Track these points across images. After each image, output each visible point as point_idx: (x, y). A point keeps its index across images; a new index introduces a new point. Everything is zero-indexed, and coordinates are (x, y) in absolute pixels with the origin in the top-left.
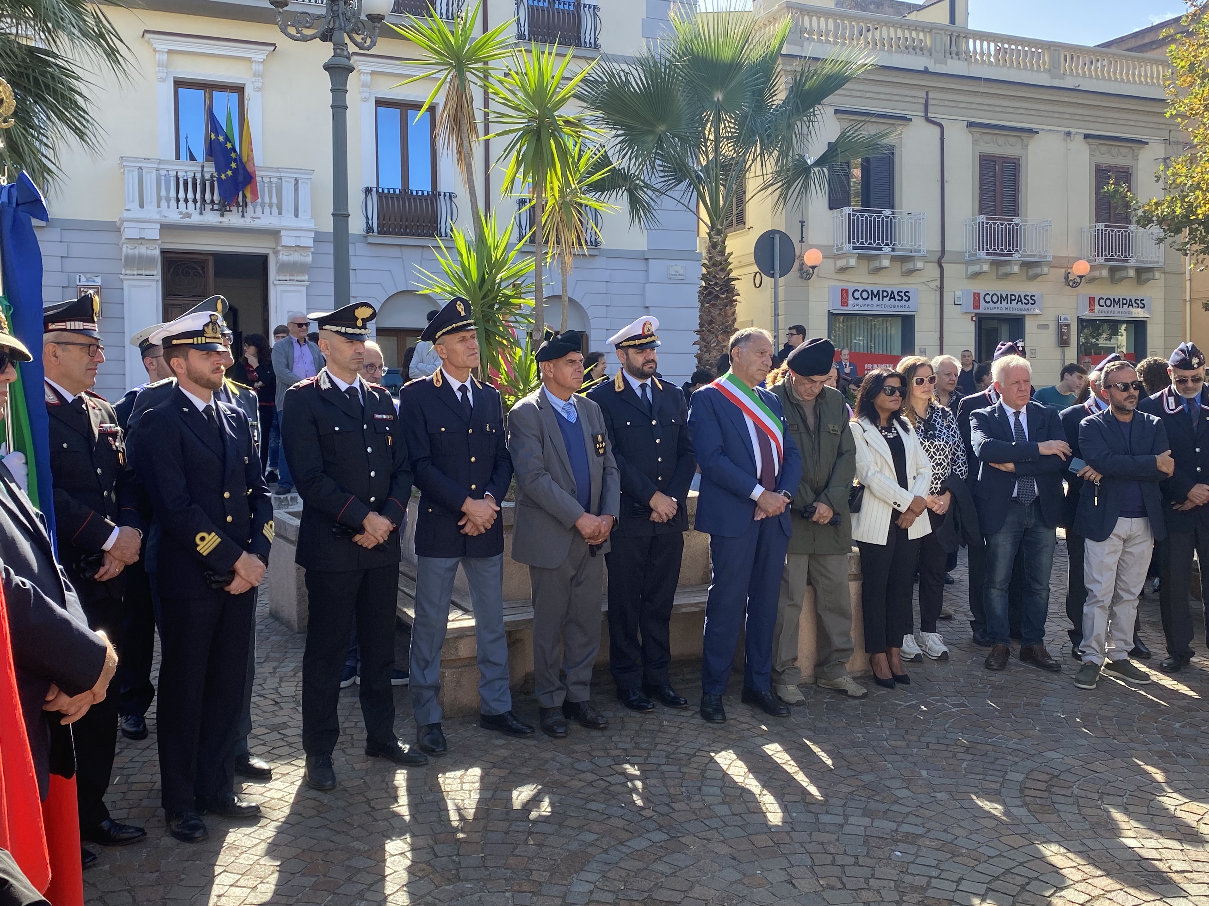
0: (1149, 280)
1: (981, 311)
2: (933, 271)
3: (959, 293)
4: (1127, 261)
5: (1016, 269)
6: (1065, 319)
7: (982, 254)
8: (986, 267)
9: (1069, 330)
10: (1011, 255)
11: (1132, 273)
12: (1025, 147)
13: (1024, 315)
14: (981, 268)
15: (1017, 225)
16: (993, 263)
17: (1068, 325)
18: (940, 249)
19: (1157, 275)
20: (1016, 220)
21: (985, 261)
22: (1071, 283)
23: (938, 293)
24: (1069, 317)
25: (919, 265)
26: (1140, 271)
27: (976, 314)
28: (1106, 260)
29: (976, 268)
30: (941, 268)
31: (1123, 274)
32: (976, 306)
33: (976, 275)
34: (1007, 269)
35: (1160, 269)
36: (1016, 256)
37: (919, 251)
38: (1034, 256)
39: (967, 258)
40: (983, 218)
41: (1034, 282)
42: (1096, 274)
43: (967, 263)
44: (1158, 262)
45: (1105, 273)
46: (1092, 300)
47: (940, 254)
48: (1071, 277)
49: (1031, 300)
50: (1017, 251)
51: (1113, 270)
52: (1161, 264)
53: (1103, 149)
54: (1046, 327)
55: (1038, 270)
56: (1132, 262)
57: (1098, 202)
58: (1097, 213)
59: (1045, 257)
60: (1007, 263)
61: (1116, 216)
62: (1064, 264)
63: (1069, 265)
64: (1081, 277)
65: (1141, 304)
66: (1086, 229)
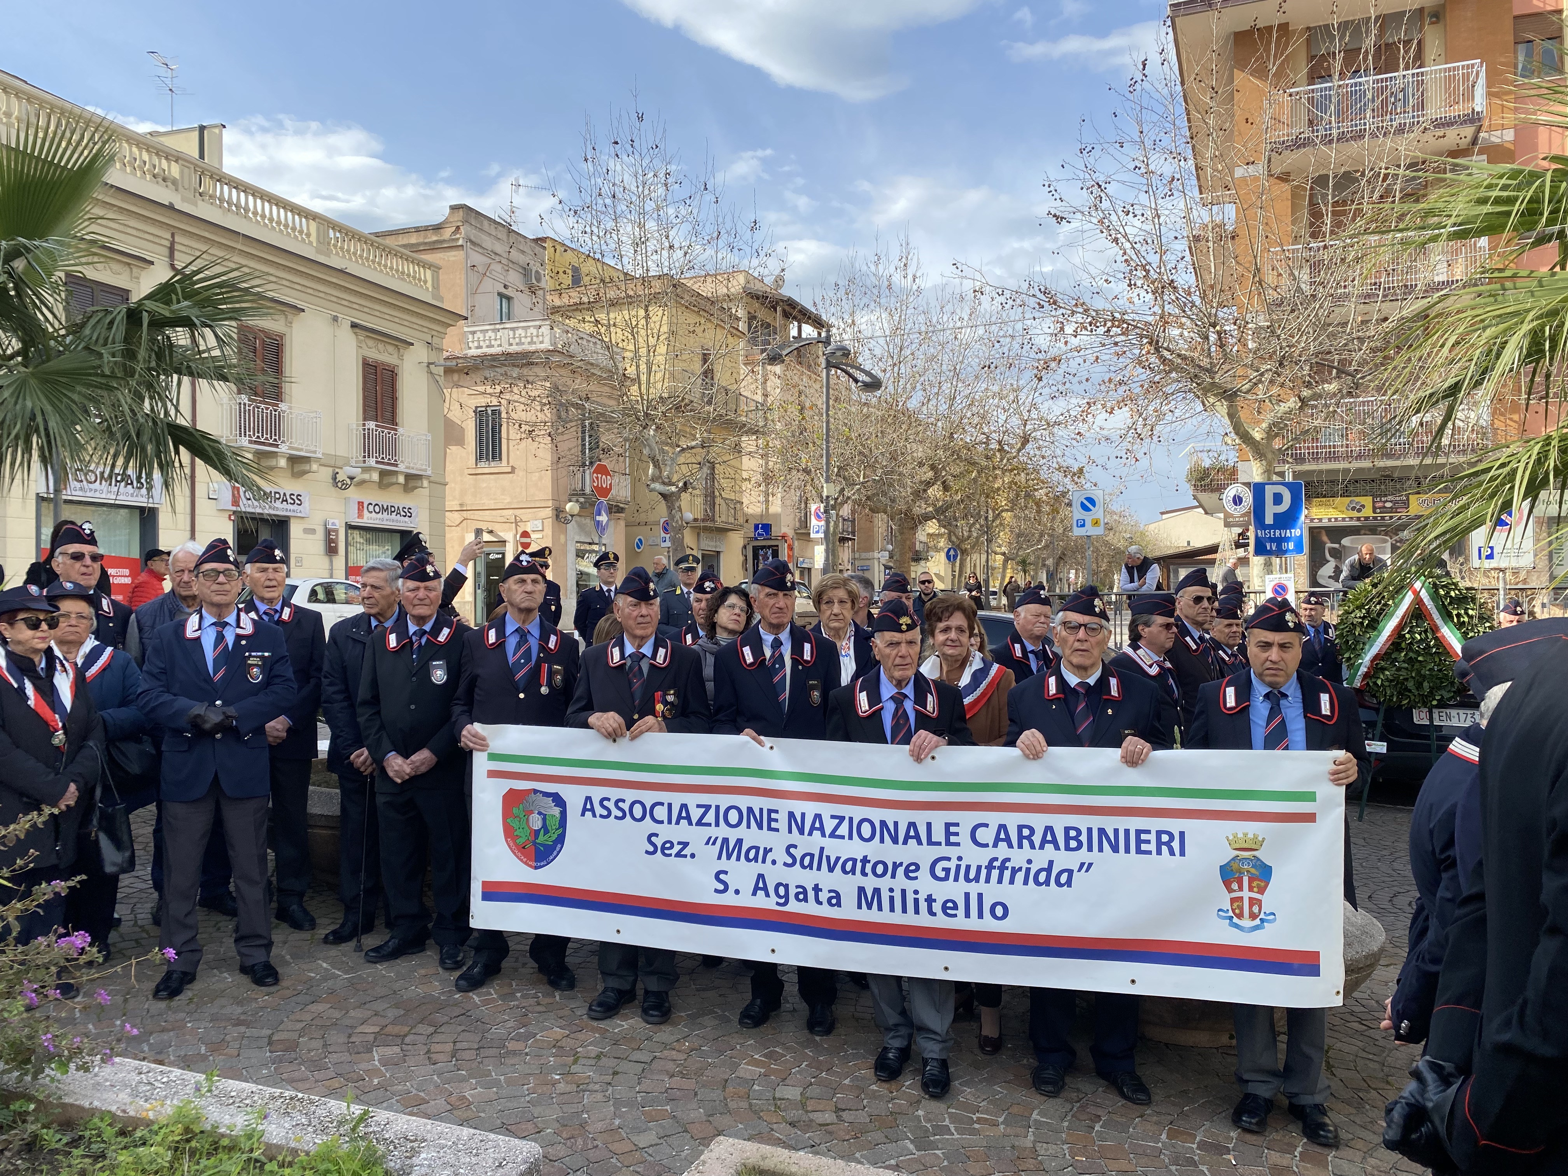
0: (416, 488)
1: (241, 508)
3: (214, 486)
4: (396, 465)
5: (283, 462)
6: (333, 524)
7: (243, 441)
9: (337, 535)
10: (276, 446)
11: (401, 479)
12: (289, 324)
13: (288, 517)
15: (284, 412)
16: (258, 453)
17: (336, 531)
19: (425, 483)
20: (282, 406)
21: (247, 450)
22: (340, 485)
23: (188, 483)
24: (337, 522)
26: (409, 477)
27: (234, 512)
28: (377, 462)
31: (393, 479)
32: (235, 502)
34: (272, 463)
35: (428, 477)
36: (282, 448)
38: (303, 450)
40: (243, 398)
41: (300, 480)
42: (366, 476)
44: (425, 470)
45: (375, 477)
46: (360, 504)
48: (340, 478)
49: (297, 499)
50: (283, 442)
51: (383, 474)
52: (429, 473)
53: (371, 343)
54: (313, 531)
55: (306, 467)
56: (402, 467)
57: (365, 398)
58: (365, 411)
59: (315, 452)
60: (274, 455)
61: (382, 416)
62: (333, 463)
63: (339, 464)
64: (352, 478)
65: (408, 513)
66: (355, 426)
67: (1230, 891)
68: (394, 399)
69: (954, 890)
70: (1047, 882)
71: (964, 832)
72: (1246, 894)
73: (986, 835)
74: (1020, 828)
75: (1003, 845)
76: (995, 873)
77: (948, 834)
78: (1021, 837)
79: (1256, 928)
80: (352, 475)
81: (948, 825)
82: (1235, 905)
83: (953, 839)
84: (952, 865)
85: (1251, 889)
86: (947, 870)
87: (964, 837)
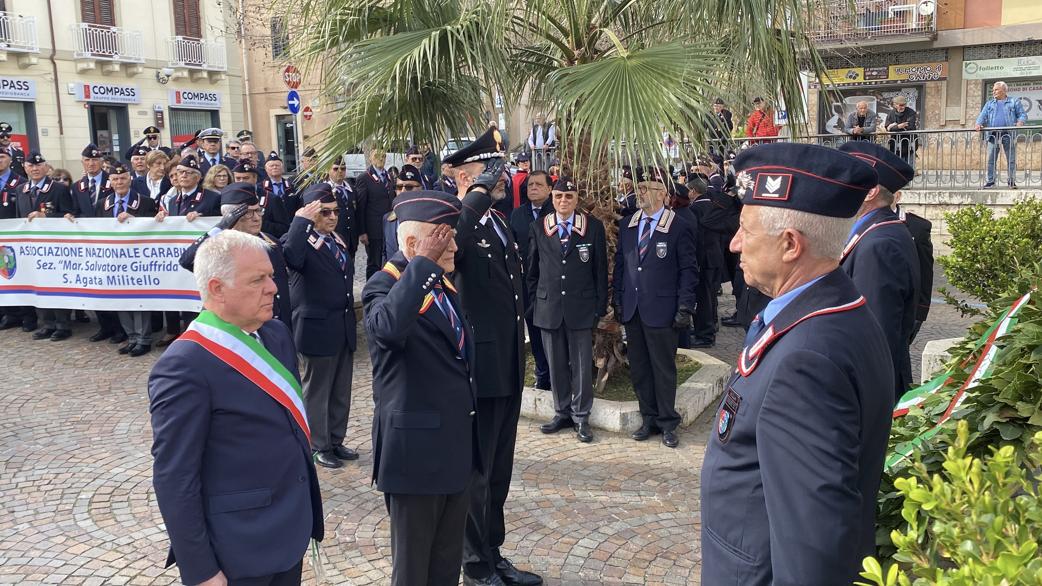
0: (218, 80)
1: (91, 100)
2: (47, 66)
3: (71, 85)
4: (201, 65)
5: (117, 68)
6: (159, 108)
7: (88, 55)
8: (92, 65)
9: (162, 115)
10: (111, 56)
11: (205, 75)
13: (127, 104)
14: (88, 65)
15: (115, 33)
16: (98, 63)
17: (162, 112)
18: (50, 47)
19: (223, 77)
20: (113, 29)
21: (91, 60)
22: (161, 81)
23: (54, 84)
24: (162, 106)
25: (34, 60)
26: (211, 73)
27: (88, 102)
28: (186, 64)
29: (83, 66)
30: (54, 64)
31: (199, 75)
32: (88, 96)
33: (83, 72)
34: (110, 68)
35: (225, 72)
36: (116, 58)
37: (33, 49)
38: (130, 58)
39: (75, 57)
40: (85, 25)
41: (133, 79)
42: (179, 74)
43: (76, 61)
44: (223, 68)
45: (186, 74)
46: (178, 93)
47: (51, 52)
48: (161, 76)
49: (131, 92)
50: (116, 53)
51: (191, 72)
52: (225, 69)
54: (145, 113)
55: (135, 70)
56: (205, 67)
57: (176, 19)
58: (177, 28)
59: (140, 59)
60: (109, 63)
61: (190, 31)
62: (154, 66)
63: (159, 66)
64: (168, 76)
65: (213, 97)
66: (169, 40)
68: (198, 18)
69: (140, 274)
70: (170, 270)
71: (141, 251)
73: (148, 252)
74: (160, 249)
75: (154, 256)
76: (153, 267)
77: (136, 253)
78: (160, 253)
80: (169, 74)
81: (135, 249)
83: (137, 255)
84: (138, 265)
86: (137, 267)
87: (141, 254)
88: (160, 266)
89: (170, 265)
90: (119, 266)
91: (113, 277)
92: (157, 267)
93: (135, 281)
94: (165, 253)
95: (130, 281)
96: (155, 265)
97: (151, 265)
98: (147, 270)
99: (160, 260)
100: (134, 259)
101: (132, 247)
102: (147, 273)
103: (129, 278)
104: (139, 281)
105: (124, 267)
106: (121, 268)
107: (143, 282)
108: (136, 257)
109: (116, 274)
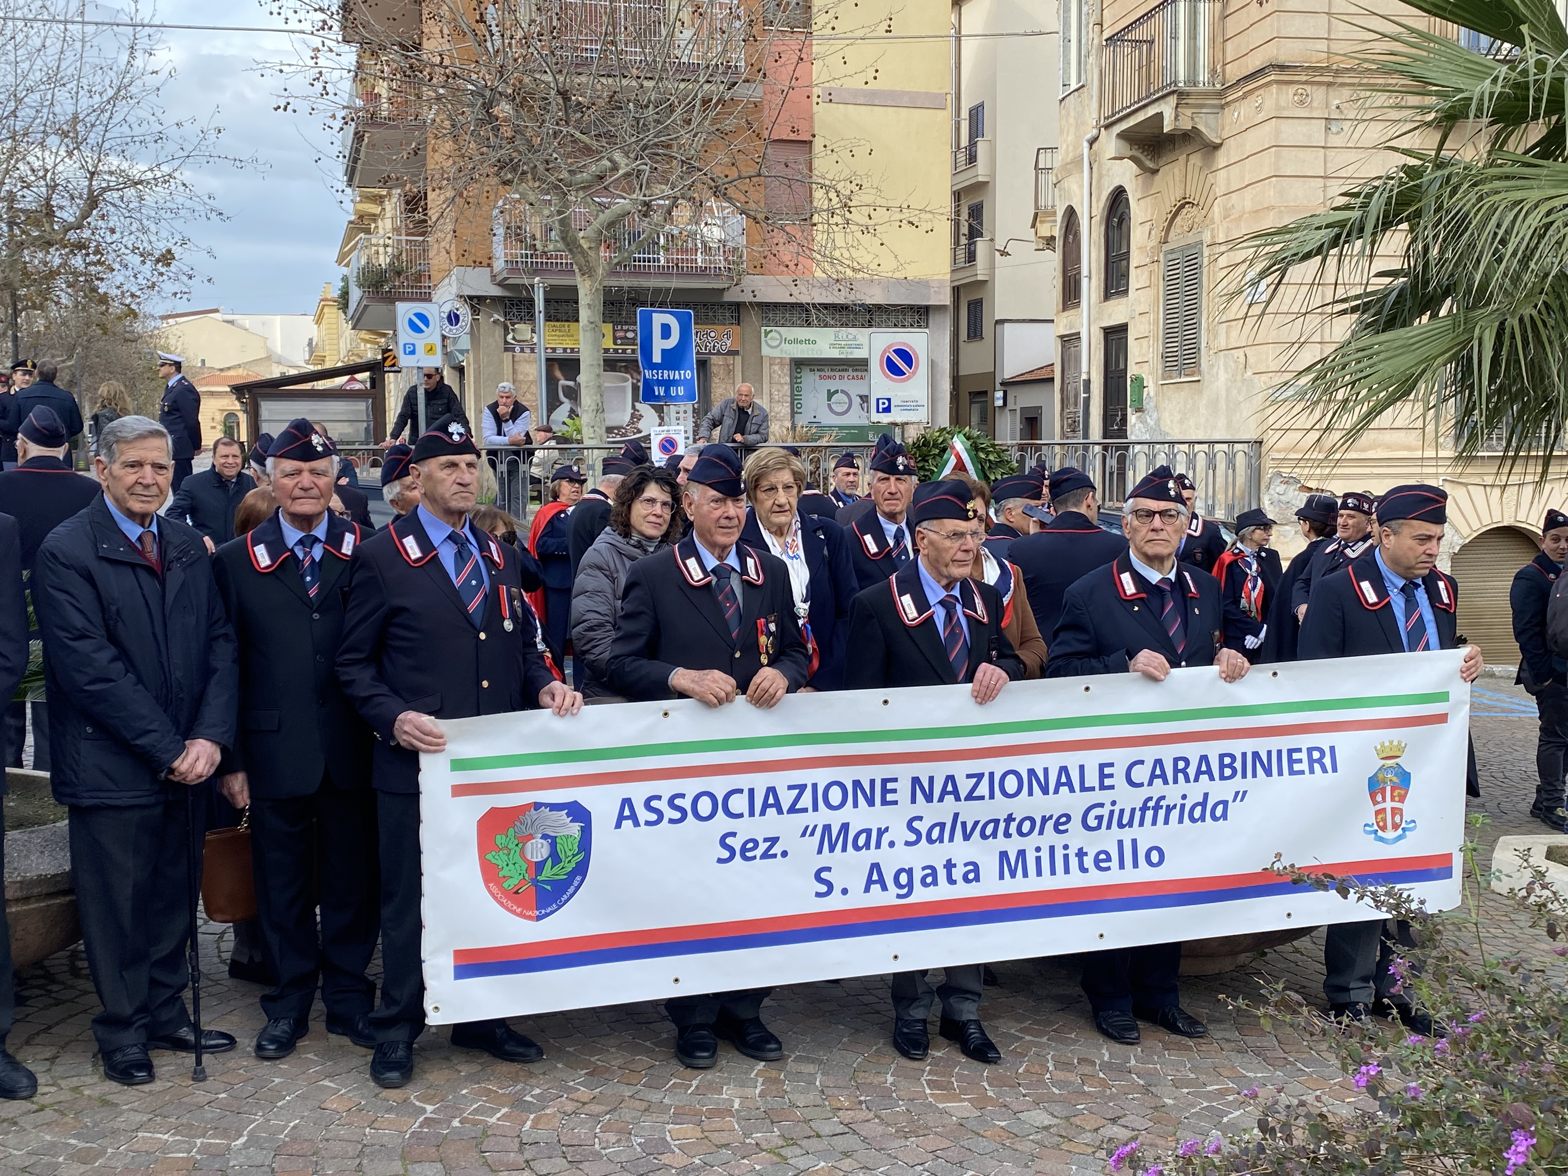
67: (1375, 803)
69: (1107, 839)
71: (1119, 771)
72: (1389, 805)
73: (1141, 774)
74: (1176, 761)
75: (1158, 782)
76: (1149, 814)
77: (1102, 776)
78: (1176, 771)
79: (1399, 838)
81: (1102, 766)
82: (1380, 817)
84: (1105, 812)
85: (1393, 800)
86: (1100, 818)
87: (1119, 780)
88: (1169, 809)
89: (1204, 804)
90: (1044, 820)
91: (1022, 853)
92: (1162, 813)
93: (1088, 862)
94: (1192, 771)
95: (1074, 862)
96: (1157, 808)
97: (1144, 809)
98: (1130, 824)
99: (1172, 793)
100: (1098, 796)
101: (1092, 759)
102: (1127, 835)
103: (1072, 852)
104: (1101, 861)
105: (1061, 823)
106: (1050, 824)
107: (1115, 863)
108: (1103, 787)
109: (1029, 844)
